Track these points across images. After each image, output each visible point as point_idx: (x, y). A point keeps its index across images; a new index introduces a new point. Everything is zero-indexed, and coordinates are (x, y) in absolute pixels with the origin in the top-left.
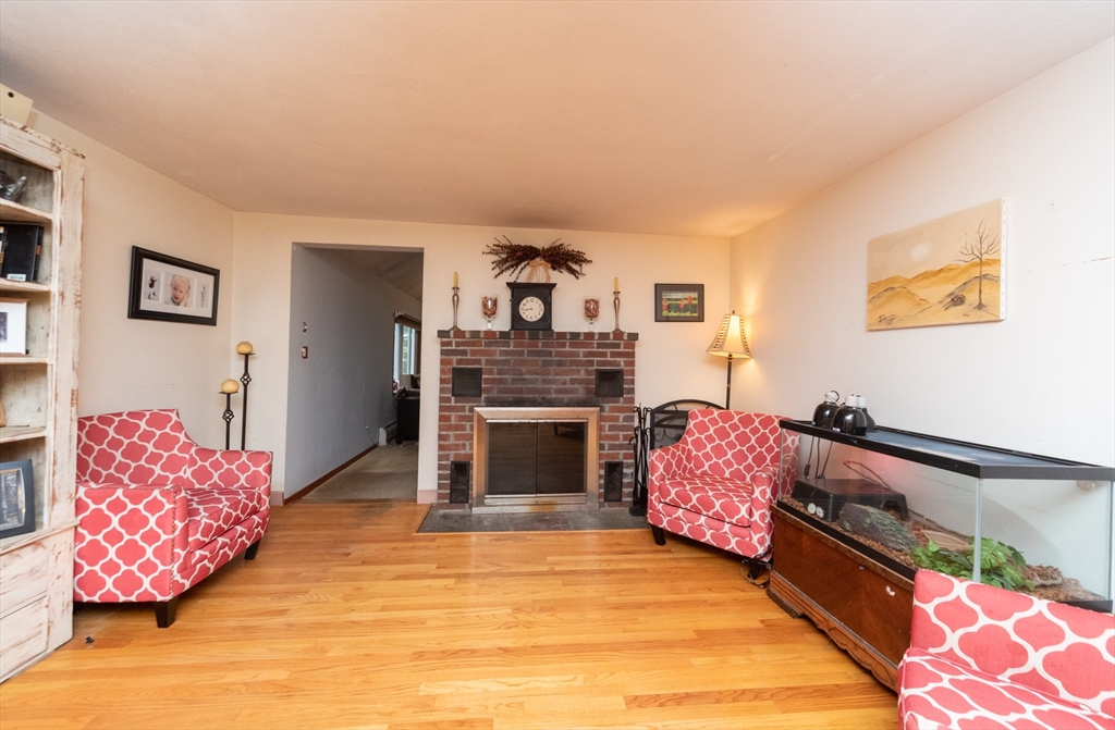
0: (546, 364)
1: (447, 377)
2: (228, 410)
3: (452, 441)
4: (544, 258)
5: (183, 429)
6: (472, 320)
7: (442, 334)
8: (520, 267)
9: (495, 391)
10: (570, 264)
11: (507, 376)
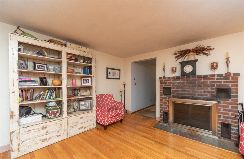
0: (193, 86)
1: (162, 89)
2: (121, 95)
3: (163, 106)
4: (193, 52)
5: (113, 97)
6: (168, 74)
7: (160, 78)
8: (184, 57)
9: (175, 94)
10: (204, 52)
11: (179, 90)
